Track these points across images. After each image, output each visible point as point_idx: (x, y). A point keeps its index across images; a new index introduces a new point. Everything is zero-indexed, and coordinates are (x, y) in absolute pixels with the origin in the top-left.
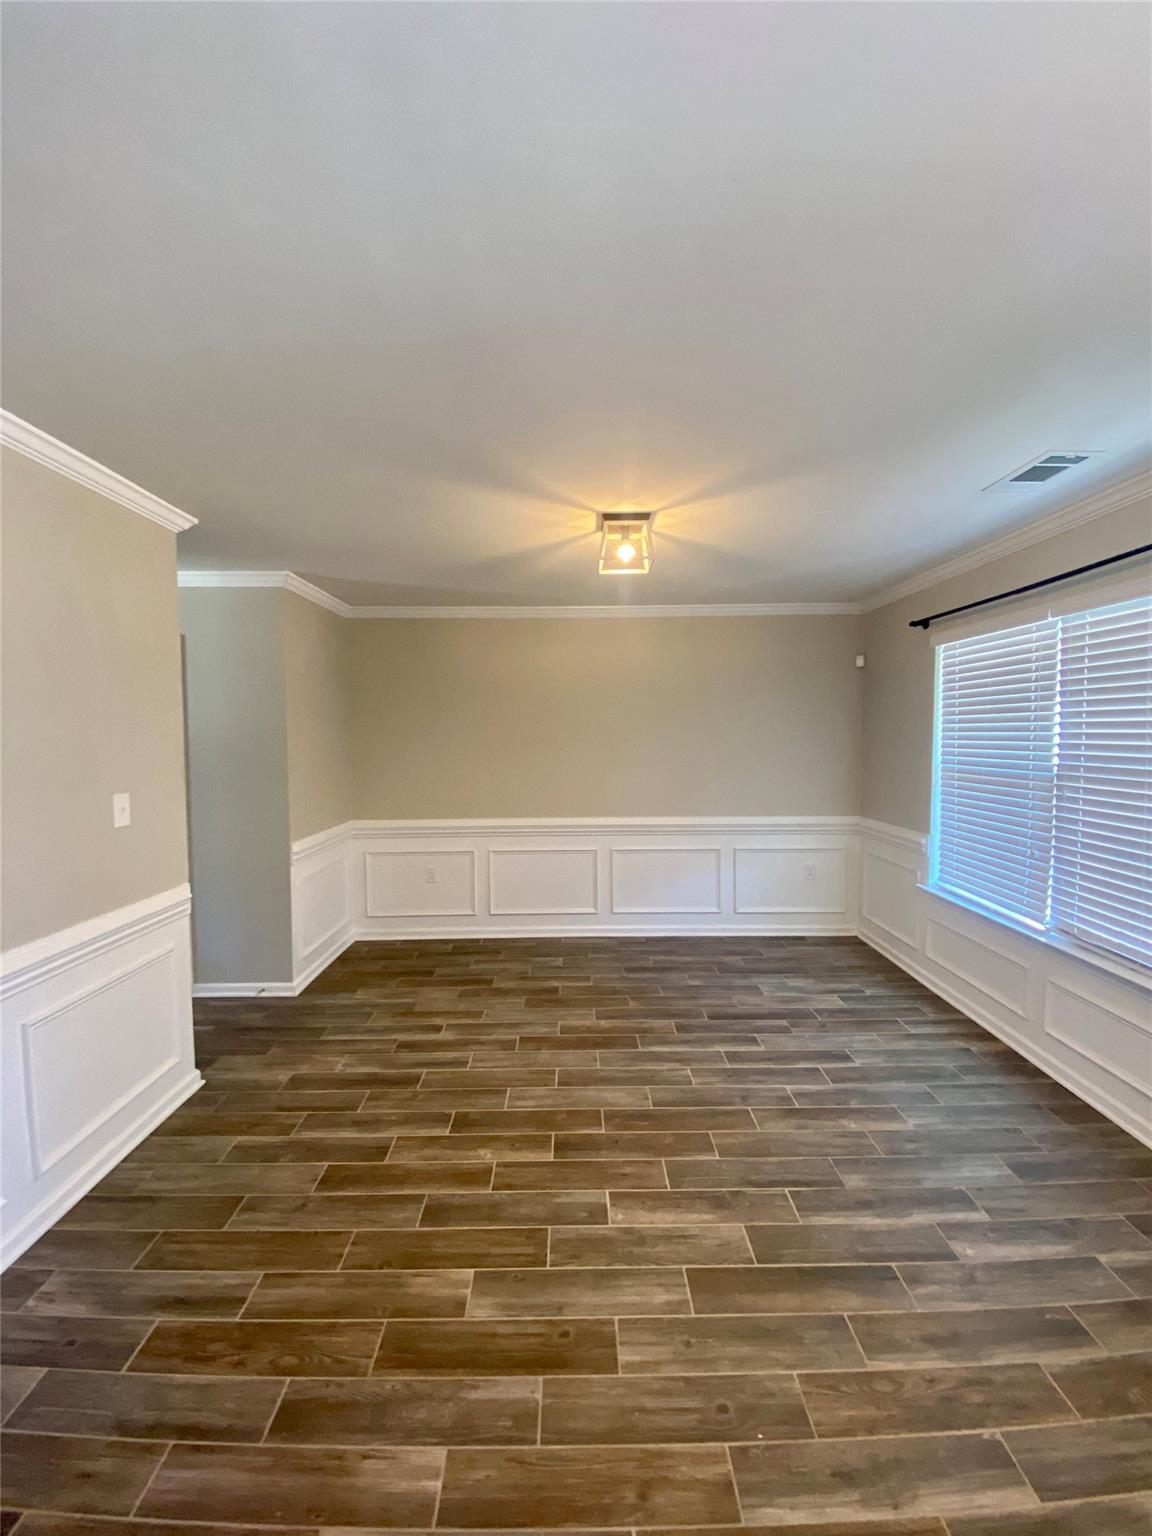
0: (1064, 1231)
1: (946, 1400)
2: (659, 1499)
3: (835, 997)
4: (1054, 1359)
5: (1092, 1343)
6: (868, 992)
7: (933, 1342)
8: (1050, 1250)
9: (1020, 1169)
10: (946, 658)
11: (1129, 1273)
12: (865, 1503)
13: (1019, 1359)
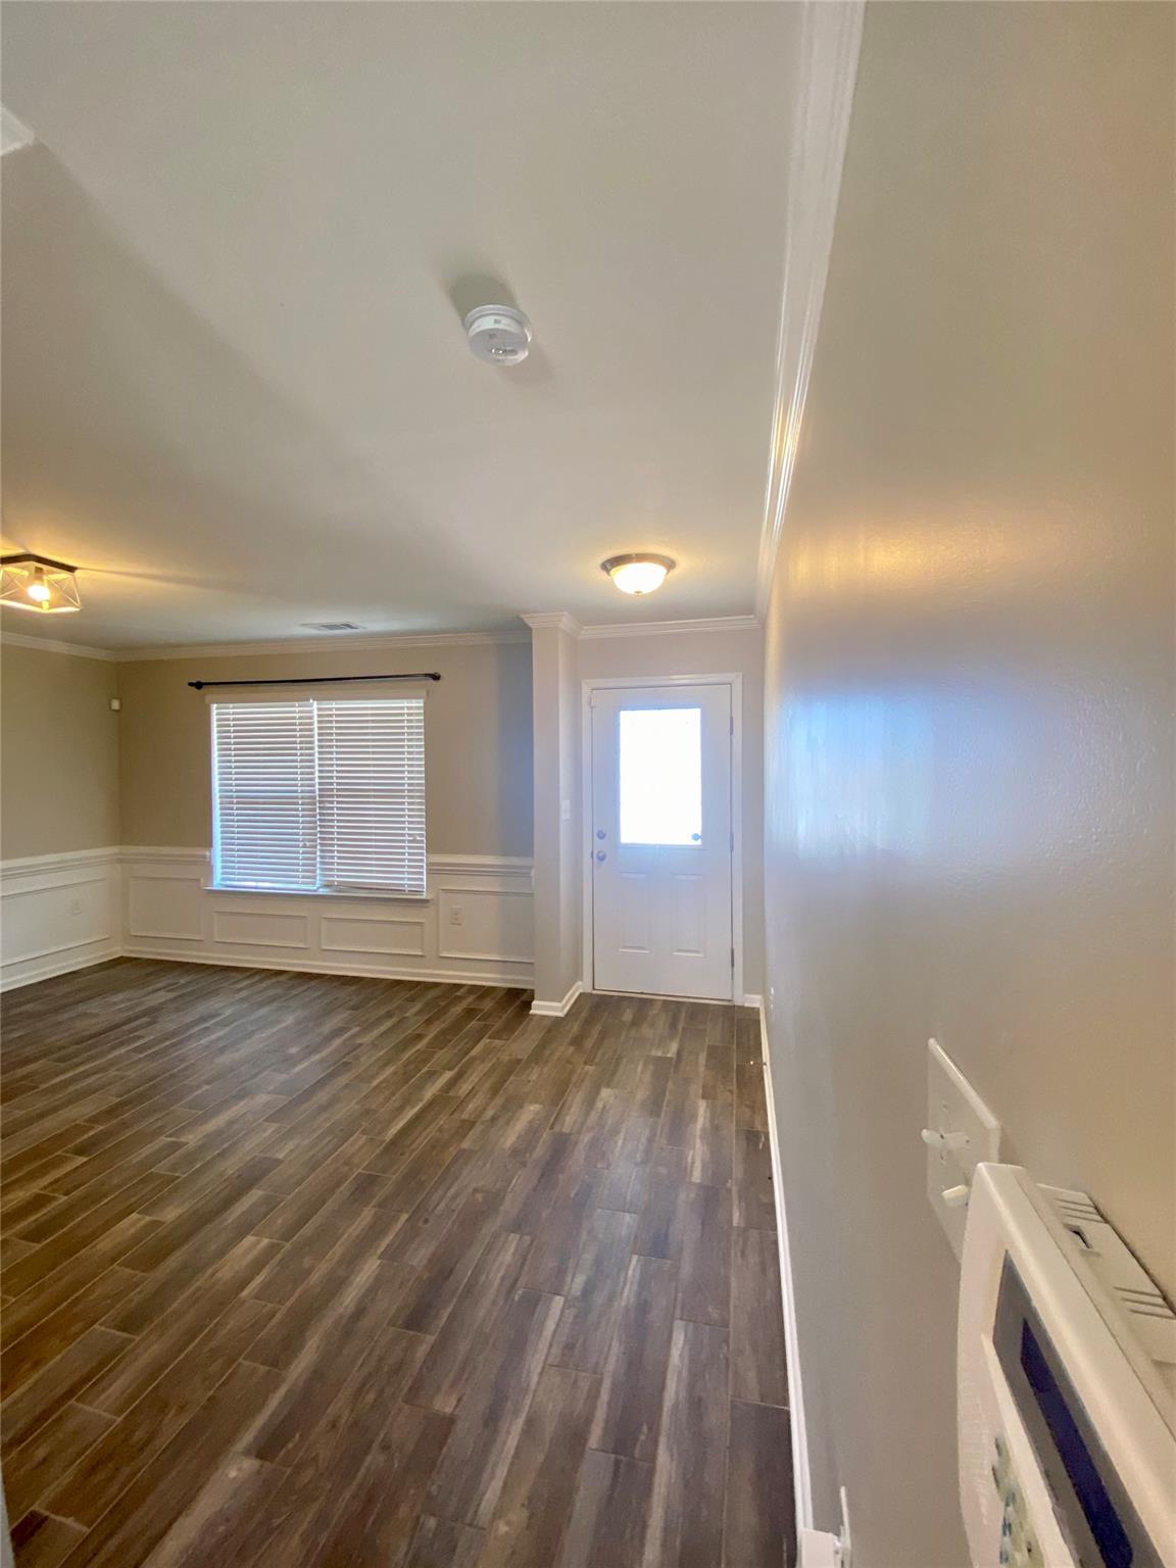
0: (389, 1015)
1: (404, 1074)
2: (356, 1160)
3: (162, 993)
4: (421, 1045)
5: (426, 1035)
6: (182, 981)
7: (385, 1065)
8: (388, 1024)
9: (354, 1008)
10: (218, 714)
11: (420, 1012)
12: (413, 1107)
13: (414, 1050)
